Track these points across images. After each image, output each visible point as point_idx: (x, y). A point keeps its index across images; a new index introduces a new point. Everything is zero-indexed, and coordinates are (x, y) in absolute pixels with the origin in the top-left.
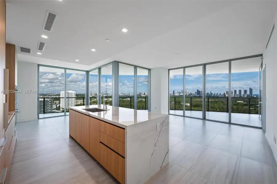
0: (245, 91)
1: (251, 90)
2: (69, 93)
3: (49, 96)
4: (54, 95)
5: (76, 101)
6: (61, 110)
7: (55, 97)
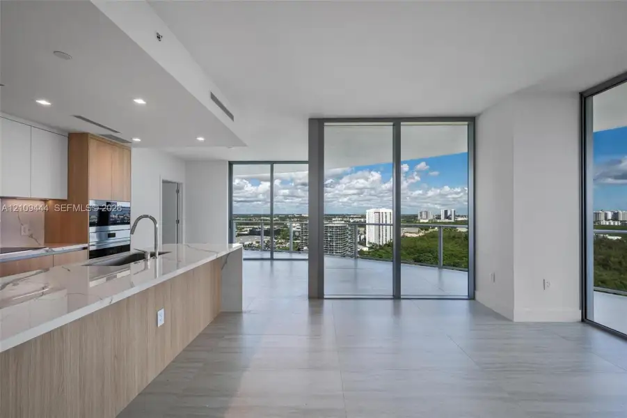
3: (350, 218)
6: (367, 245)
7: (358, 220)
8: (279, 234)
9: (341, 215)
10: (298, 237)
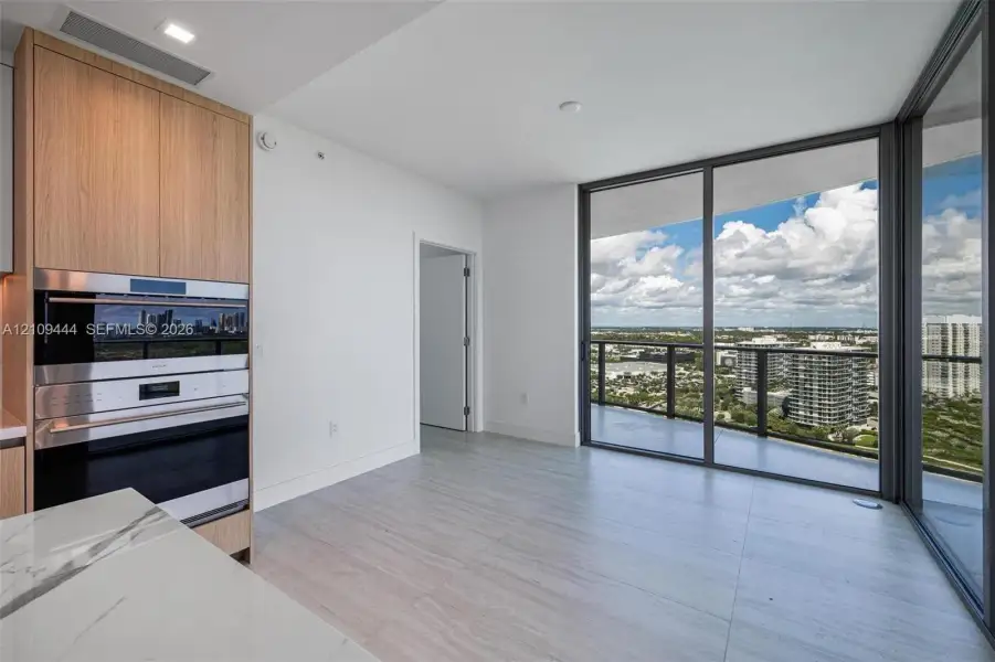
2: (950, 328)
3: (854, 335)
8: (693, 362)
9: (829, 329)
10: (731, 368)
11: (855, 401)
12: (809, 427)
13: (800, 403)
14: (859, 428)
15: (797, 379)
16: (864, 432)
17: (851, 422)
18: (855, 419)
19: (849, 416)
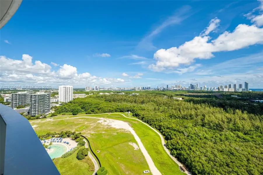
0: (240, 86)
1: (246, 84)
2: (67, 88)
3: (51, 90)
4: (56, 90)
5: (73, 95)
6: (59, 103)
11: (47, 106)
12: (35, 116)
13: (33, 110)
14: (48, 113)
15: (32, 103)
16: (49, 114)
17: (46, 112)
18: (47, 111)
19: (46, 111)
